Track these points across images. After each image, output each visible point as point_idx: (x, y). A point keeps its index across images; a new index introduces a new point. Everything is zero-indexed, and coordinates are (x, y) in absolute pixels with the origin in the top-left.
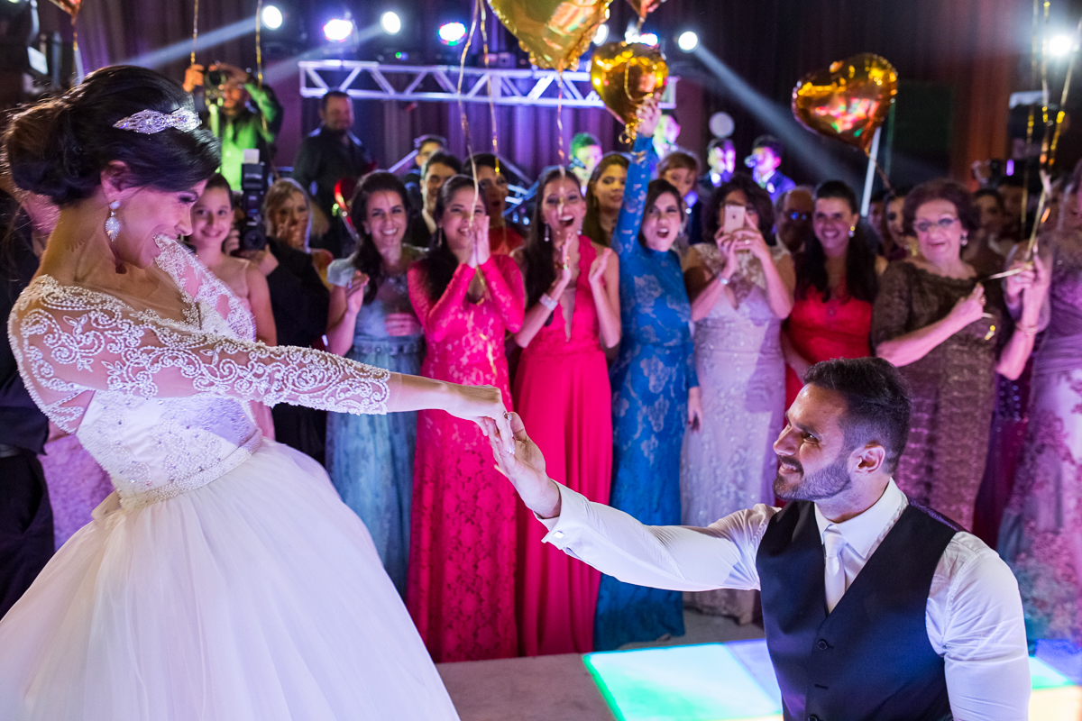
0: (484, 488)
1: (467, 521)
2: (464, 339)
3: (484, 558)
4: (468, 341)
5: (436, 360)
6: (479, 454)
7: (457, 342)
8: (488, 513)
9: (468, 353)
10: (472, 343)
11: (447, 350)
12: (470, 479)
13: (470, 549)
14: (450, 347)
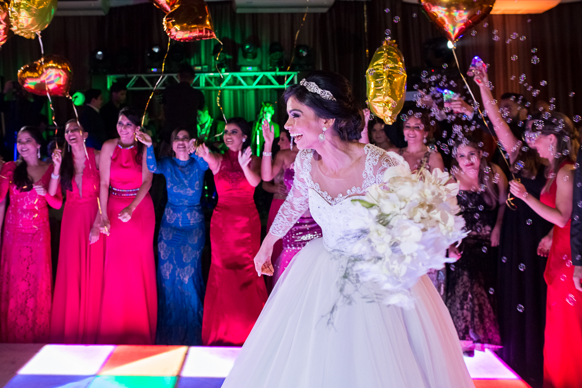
0: (32, 264)
1: (23, 280)
2: (25, 198)
3: (30, 298)
4: (27, 199)
5: (13, 206)
6: (30, 248)
7: (22, 199)
8: (33, 276)
9: (26, 204)
10: (29, 200)
11: (17, 202)
12: (25, 259)
13: (23, 293)
14: (19, 201)
